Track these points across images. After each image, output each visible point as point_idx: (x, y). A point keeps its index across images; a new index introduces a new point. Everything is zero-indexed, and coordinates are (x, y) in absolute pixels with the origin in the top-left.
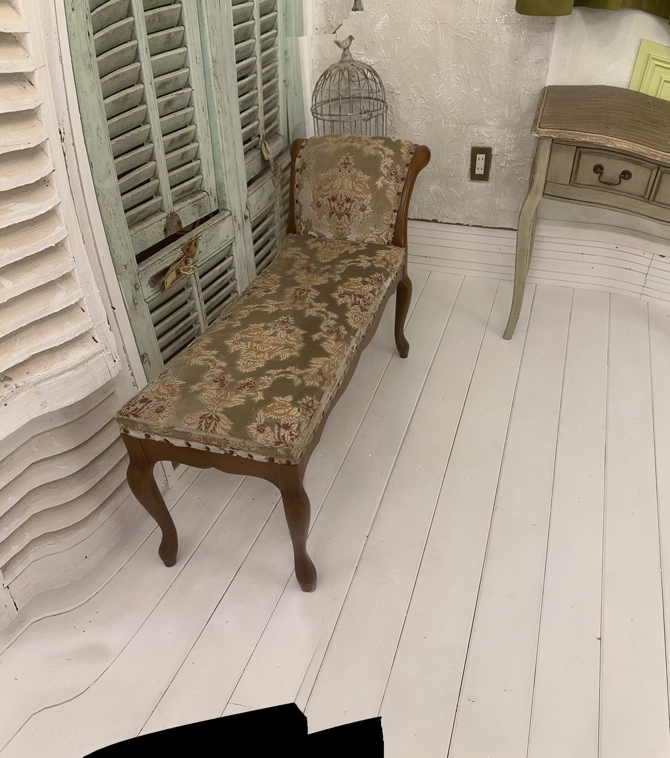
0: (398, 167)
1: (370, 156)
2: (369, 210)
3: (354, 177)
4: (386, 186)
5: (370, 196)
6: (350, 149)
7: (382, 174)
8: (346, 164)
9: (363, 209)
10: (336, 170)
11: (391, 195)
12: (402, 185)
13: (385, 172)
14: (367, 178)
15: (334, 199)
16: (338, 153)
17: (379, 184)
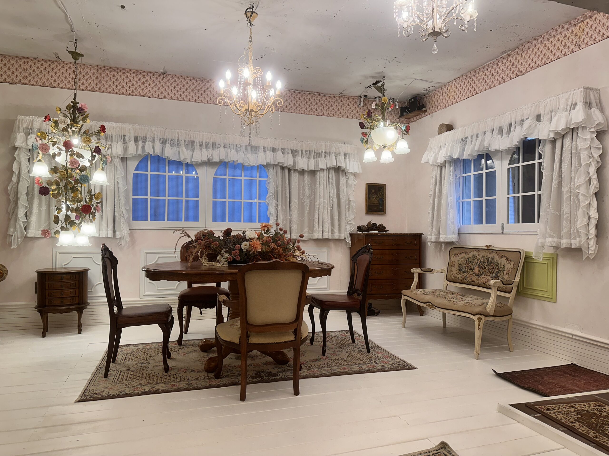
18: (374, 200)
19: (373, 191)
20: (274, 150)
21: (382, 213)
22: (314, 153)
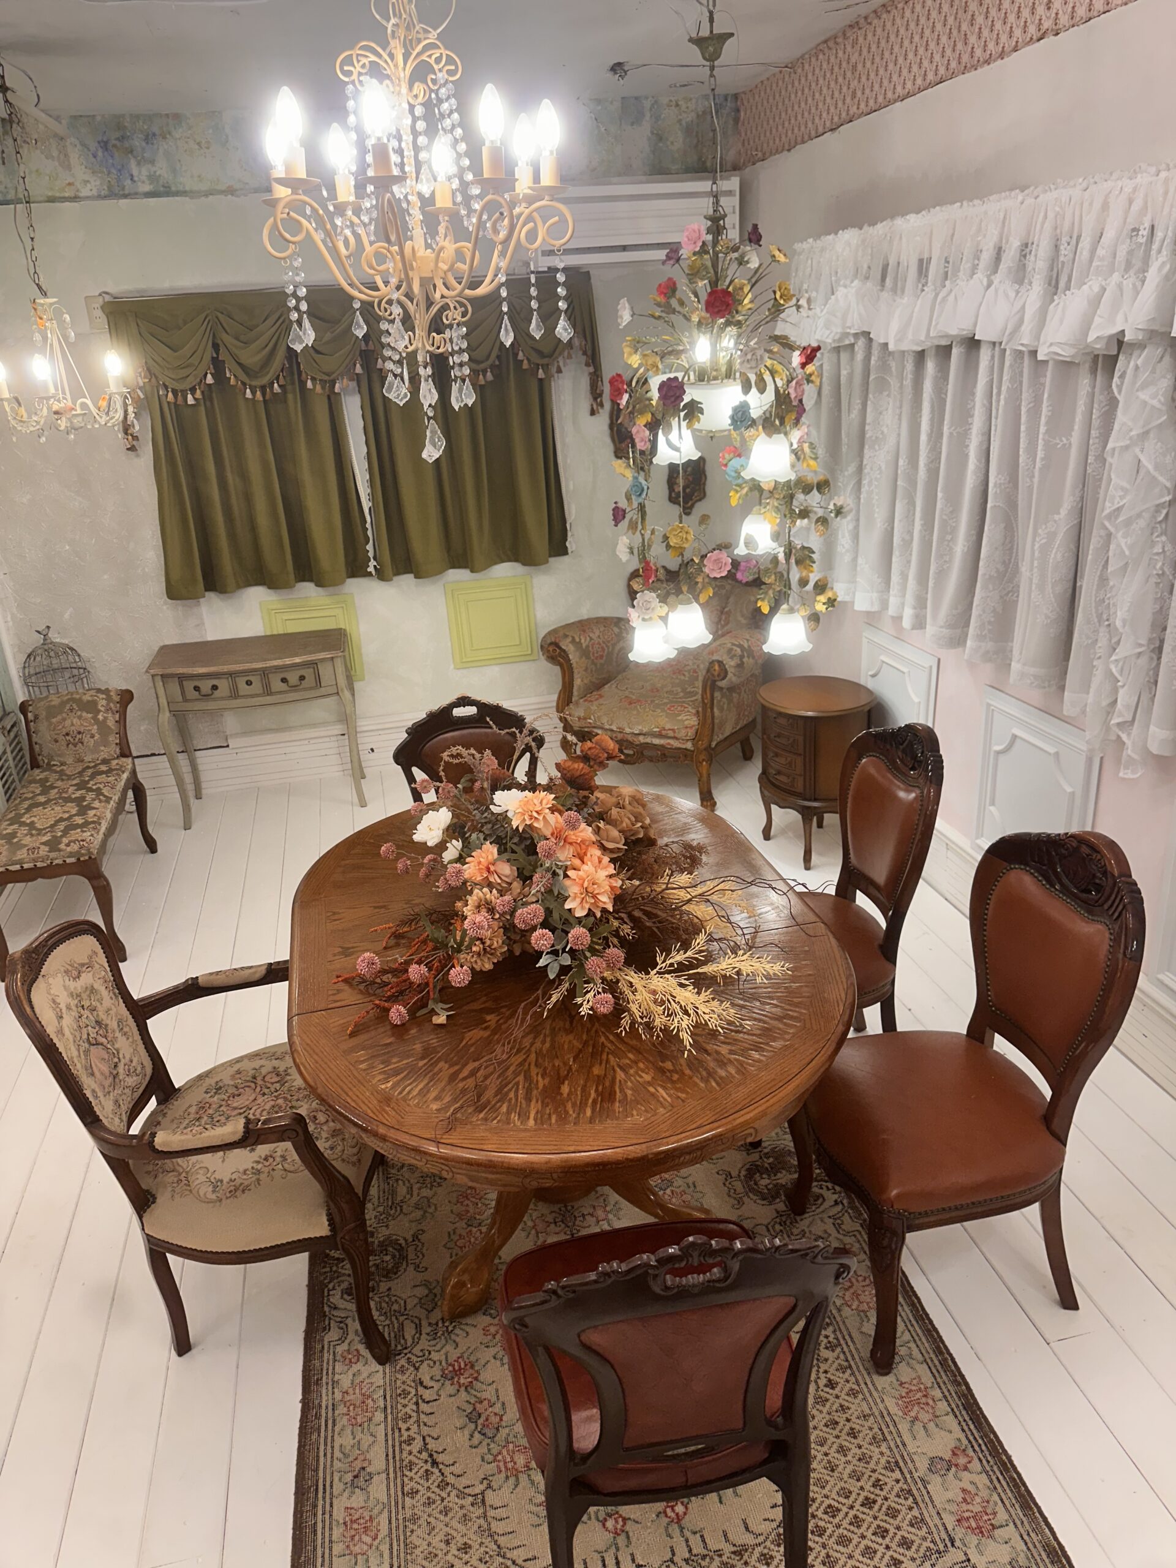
0: (112, 705)
1: (88, 702)
2: (97, 736)
3: (80, 717)
4: (106, 718)
5: (95, 727)
6: (73, 700)
7: (100, 711)
8: (71, 710)
9: (93, 736)
10: (64, 715)
11: (111, 723)
12: (117, 716)
13: (102, 709)
14: (90, 715)
15: (67, 734)
16: (63, 704)
17: (100, 717)
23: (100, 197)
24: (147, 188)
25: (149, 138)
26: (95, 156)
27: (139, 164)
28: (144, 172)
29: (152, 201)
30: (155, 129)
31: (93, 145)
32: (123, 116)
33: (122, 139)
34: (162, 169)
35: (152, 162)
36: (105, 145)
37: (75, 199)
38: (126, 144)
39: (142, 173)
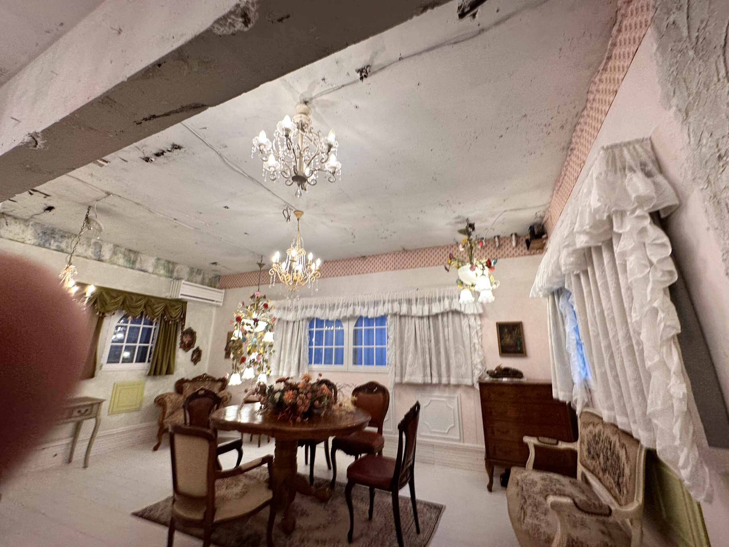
18: (508, 340)
19: (506, 330)
20: (393, 301)
21: (521, 355)
22: (429, 300)
23: (33, 244)
24: (55, 248)
25: (62, 237)
26: (38, 234)
27: (55, 241)
28: (56, 244)
29: (55, 252)
30: (66, 235)
31: (39, 231)
32: (56, 228)
33: (52, 234)
34: (63, 245)
35: (61, 243)
36: (44, 233)
37: (23, 242)
38: (53, 235)
39: (54, 244)
